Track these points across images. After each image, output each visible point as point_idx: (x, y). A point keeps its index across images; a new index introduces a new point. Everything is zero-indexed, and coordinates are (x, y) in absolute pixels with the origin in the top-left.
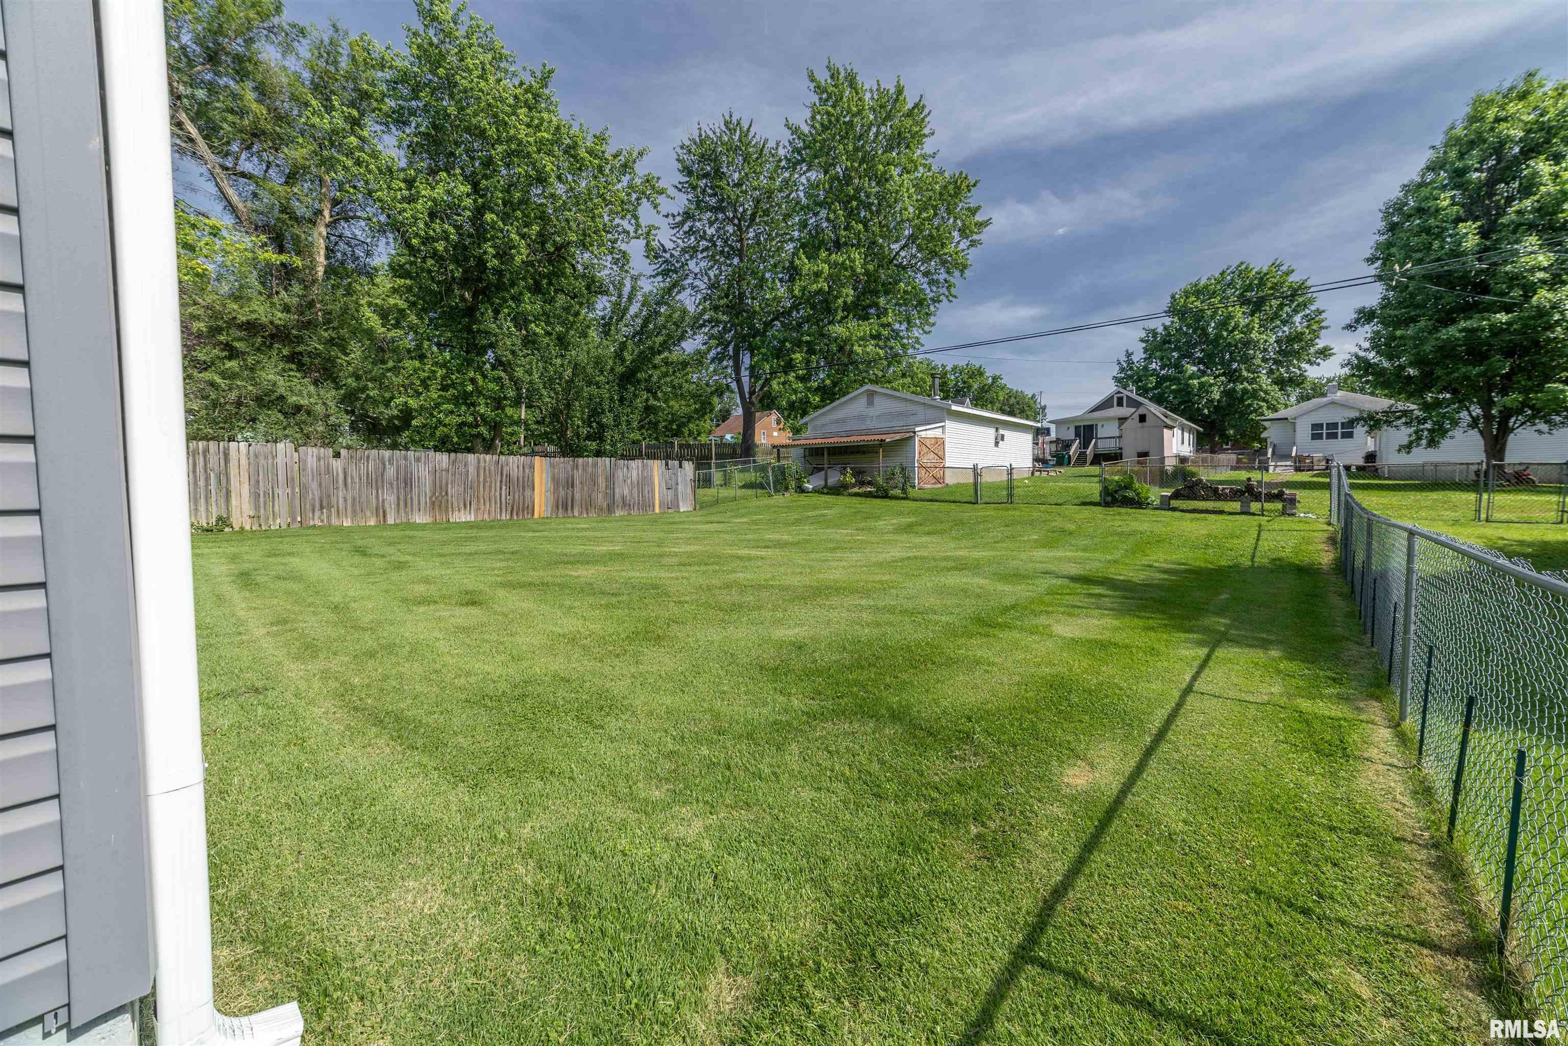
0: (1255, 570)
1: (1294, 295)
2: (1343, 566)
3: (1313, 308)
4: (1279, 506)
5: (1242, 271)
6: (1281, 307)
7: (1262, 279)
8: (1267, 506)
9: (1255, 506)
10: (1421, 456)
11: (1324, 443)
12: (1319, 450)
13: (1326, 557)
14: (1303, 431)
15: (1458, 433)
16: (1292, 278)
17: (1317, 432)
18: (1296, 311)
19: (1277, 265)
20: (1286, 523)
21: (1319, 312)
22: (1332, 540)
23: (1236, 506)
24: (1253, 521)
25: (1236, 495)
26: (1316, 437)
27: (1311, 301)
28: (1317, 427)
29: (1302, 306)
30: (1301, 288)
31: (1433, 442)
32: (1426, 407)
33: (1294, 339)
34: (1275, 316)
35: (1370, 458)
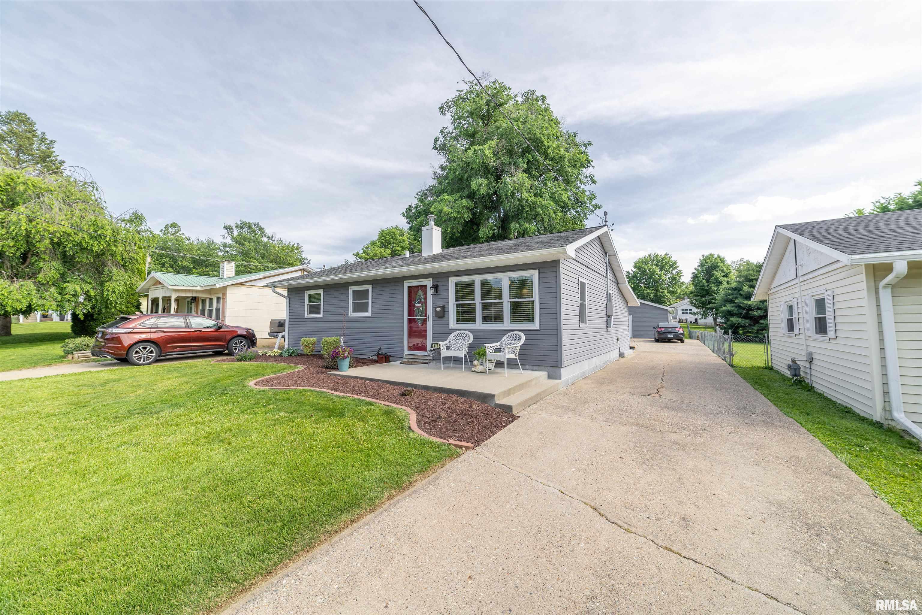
1: (673, 265)
3: (678, 269)
5: (656, 256)
6: (669, 268)
7: (663, 259)
11: (685, 315)
12: (684, 317)
14: (680, 311)
15: (709, 317)
16: (672, 260)
18: (673, 270)
19: (667, 254)
21: (680, 271)
26: (683, 313)
27: (678, 266)
28: (683, 310)
29: (675, 268)
30: (675, 263)
31: (705, 318)
32: (704, 312)
33: (673, 279)
34: (668, 271)
35: (696, 320)
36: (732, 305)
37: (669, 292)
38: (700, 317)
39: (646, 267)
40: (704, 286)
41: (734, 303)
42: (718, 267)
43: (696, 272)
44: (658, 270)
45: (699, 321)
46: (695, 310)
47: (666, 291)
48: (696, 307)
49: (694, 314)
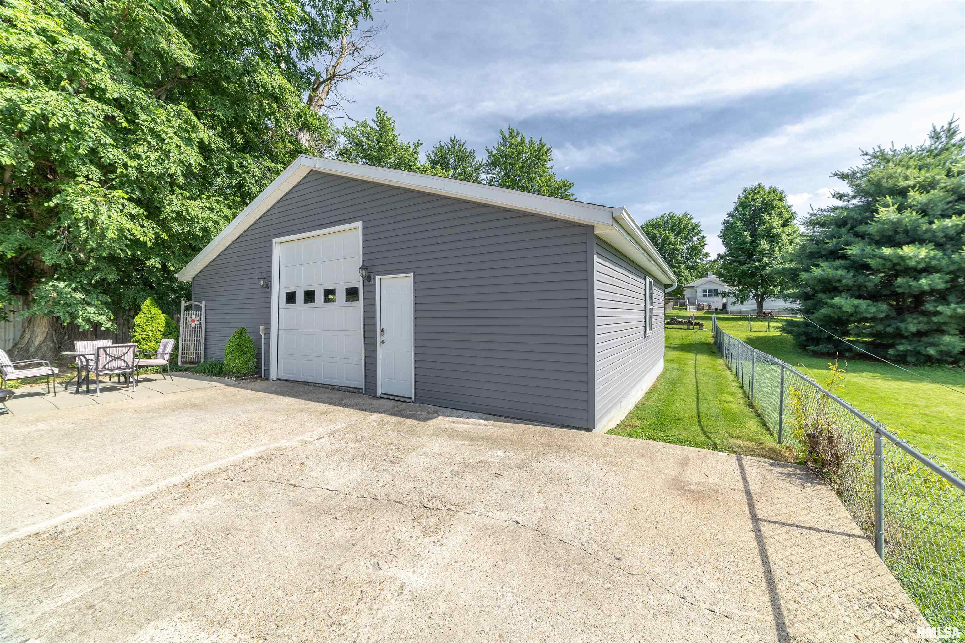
0: (696, 344)
1: (693, 229)
2: (716, 343)
3: (701, 235)
4: (698, 327)
5: (672, 216)
6: (688, 234)
7: (680, 221)
8: (695, 327)
9: (691, 327)
10: (739, 307)
11: (708, 298)
12: (706, 301)
13: (712, 341)
14: (700, 293)
15: (750, 300)
16: (693, 221)
17: (705, 293)
18: (694, 236)
19: (686, 215)
20: (699, 332)
21: (704, 237)
22: (713, 337)
23: (686, 327)
24: (692, 332)
25: (685, 323)
26: (705, 295)
27: (701, 231)
28: (705, 291)
29: (697, 234)
30: (696, 226)
31: (742, 303)
32: (740, 290)
33: (694, 248)
34: (686, 238)
35: (725, 305)
36: (838, 262)
37: (687, 268)
38: (733, 299)
39: (656, 232)
40: (745, 243)
41: (844, 257)
42: (773, 208)
43: (731, 220)
44: (672, 238)
45: (730, 308)
46: (726, 288)
47: (683, 266)
48: (727, 282)
49: (724, 295)
